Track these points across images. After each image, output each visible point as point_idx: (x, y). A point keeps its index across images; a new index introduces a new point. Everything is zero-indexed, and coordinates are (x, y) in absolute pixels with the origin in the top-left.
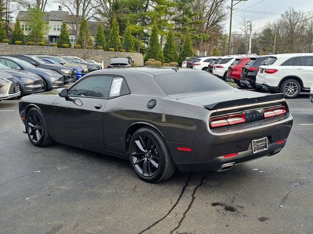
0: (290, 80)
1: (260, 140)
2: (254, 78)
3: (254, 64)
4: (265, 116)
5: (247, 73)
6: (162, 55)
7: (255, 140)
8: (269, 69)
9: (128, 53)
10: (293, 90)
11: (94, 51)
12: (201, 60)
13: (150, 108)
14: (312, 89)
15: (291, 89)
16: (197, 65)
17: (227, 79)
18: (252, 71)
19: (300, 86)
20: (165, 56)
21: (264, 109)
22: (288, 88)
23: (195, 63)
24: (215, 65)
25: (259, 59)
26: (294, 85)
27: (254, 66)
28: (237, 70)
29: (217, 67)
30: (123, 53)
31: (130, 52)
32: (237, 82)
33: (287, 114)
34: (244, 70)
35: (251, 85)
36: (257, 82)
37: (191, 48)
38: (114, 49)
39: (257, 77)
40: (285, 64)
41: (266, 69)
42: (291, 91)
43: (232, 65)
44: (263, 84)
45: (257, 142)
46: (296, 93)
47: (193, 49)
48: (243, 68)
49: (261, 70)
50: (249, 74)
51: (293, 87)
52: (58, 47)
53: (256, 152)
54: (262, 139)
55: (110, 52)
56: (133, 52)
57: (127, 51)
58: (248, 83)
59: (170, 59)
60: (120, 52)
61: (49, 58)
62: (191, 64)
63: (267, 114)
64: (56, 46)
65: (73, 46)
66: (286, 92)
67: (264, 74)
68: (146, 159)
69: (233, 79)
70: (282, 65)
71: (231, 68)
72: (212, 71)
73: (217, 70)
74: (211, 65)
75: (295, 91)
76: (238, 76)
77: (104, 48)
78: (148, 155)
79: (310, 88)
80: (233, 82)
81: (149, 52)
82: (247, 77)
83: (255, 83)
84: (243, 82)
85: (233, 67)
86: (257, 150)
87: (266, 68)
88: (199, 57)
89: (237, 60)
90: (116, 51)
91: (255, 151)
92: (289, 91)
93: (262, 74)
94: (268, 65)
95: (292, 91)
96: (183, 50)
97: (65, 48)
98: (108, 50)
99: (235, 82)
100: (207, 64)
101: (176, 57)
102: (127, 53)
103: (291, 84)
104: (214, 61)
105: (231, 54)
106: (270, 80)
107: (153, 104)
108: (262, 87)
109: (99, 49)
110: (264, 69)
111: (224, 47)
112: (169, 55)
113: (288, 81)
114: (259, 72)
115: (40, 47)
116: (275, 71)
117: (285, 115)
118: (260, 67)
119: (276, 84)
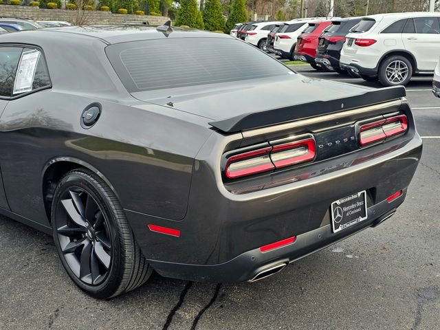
0: (396, 57)
1: (349, 199)
2: (337, 54)
3: (337, 32)
4: (363, 142)
5: (327, 46)
6: (201, 20)
7: (338, 202)
8: (361, 40)
9: (149, 16)
10: (400, 74)
11: (95, 13)
12: (256, 26)
13: (87, 125)
14: (436, 73)
15: (396, 73)
16: (251, 34)
17: (295, 57)
18: (335, 43)
19: (411, 68)
20: (205, 21)
21: (360, 124)
22: (392, 70)
23: (248, 32)
24: (278, 34)
25: (345, 22)
26: (402, 66)
27: (337, 34)
28: (310, 42)
29: (281, 38)
30: (140, 16)
31: (151, 15)
32: (310, 60)
33: (410, 131)
34: (322, 41)
35: (332, 65)
36: (341, 61)
37: (245, 10)
38: (126, 10)
39: (342, 53)
40: (389, 30)
41: (356, 40)
42: (396, 76)
43: (303, 33)
44: (351, 65)
45: (343, 205)
46: (404, 79)
47: (247, 12)
48: (320, 39)
49: (349, 41)
50: (330, 47)
51: (400, 69)
52: (41, 7)
53: (340, 229)
54: (354, 197)
55: (120, 15)
56: (156, 15)
57: (147, 13)
58: (328, 62)
59: (213, 26)
60: (135, 16)
61: (16, 23)
62: (243, 34)
63: (366, 136)
64: (36, 5)
65: (64, 6)
66: (389, 77)
67: (354, 47)
68: (86, 243)
69: (306, 56)
70: (383, 32)
71: (301, 39)
72: (272, 44)
73: (281, 43)
74: (272, 34)
75: (403, 75)
76: (313, 51)
77: (111, 10)
78: (90, 234)
79: (433, 71)
80: (304, 61)
81: (181, 15)
82: (326, 52)
83: (339, 62)
84: (320, 61)
85: (304, 36)
86: (343, 223)
87: (356, 37)
88: (255, 22)
89: (311, 25)
90: (129, 13)
91: (336, 228)
92: (393, 76)
93: (350, 48)
94: (360, 32)
95: (399, 76)
96: (232, 13)
97: (51, 8)
98: (117, 12)
99: (308, 61)
100: (265, 34)
101: (221, 22)
102: (146, 16)
103: (398, 63)
104: (277, 28)
105: (304, 17)
106: (363, 58)
107: (94, 114)
108: (350, 69)
109: (103, 10)
110: (353, 39)
111: (294, 8)
112: (211, 20)
113: (393, 58)
114: (345, 45)
115: (13, 6)
116: (372, 42)
117: (405, 135)
118: (347, 36)
119: (372, 65)
